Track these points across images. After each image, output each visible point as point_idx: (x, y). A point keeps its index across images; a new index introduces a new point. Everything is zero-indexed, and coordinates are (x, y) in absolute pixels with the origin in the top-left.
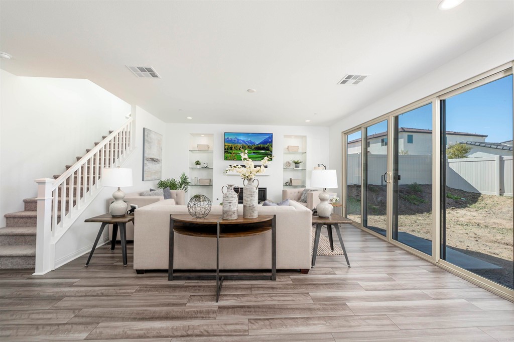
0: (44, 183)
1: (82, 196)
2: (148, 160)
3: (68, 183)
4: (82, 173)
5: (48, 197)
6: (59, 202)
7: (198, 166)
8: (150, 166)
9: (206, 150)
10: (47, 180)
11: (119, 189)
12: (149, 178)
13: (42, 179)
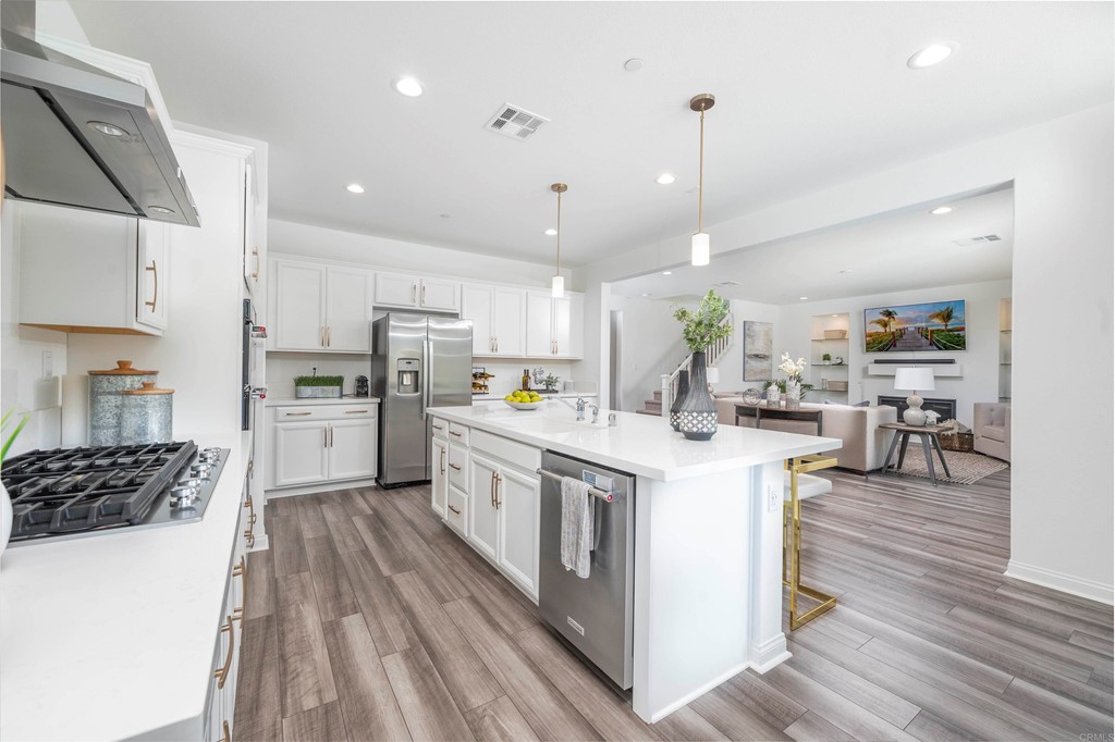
2: (750, 356)
7: (827, 363)
8: (753, 364)
9: (842, 336)
12: (753, 378)
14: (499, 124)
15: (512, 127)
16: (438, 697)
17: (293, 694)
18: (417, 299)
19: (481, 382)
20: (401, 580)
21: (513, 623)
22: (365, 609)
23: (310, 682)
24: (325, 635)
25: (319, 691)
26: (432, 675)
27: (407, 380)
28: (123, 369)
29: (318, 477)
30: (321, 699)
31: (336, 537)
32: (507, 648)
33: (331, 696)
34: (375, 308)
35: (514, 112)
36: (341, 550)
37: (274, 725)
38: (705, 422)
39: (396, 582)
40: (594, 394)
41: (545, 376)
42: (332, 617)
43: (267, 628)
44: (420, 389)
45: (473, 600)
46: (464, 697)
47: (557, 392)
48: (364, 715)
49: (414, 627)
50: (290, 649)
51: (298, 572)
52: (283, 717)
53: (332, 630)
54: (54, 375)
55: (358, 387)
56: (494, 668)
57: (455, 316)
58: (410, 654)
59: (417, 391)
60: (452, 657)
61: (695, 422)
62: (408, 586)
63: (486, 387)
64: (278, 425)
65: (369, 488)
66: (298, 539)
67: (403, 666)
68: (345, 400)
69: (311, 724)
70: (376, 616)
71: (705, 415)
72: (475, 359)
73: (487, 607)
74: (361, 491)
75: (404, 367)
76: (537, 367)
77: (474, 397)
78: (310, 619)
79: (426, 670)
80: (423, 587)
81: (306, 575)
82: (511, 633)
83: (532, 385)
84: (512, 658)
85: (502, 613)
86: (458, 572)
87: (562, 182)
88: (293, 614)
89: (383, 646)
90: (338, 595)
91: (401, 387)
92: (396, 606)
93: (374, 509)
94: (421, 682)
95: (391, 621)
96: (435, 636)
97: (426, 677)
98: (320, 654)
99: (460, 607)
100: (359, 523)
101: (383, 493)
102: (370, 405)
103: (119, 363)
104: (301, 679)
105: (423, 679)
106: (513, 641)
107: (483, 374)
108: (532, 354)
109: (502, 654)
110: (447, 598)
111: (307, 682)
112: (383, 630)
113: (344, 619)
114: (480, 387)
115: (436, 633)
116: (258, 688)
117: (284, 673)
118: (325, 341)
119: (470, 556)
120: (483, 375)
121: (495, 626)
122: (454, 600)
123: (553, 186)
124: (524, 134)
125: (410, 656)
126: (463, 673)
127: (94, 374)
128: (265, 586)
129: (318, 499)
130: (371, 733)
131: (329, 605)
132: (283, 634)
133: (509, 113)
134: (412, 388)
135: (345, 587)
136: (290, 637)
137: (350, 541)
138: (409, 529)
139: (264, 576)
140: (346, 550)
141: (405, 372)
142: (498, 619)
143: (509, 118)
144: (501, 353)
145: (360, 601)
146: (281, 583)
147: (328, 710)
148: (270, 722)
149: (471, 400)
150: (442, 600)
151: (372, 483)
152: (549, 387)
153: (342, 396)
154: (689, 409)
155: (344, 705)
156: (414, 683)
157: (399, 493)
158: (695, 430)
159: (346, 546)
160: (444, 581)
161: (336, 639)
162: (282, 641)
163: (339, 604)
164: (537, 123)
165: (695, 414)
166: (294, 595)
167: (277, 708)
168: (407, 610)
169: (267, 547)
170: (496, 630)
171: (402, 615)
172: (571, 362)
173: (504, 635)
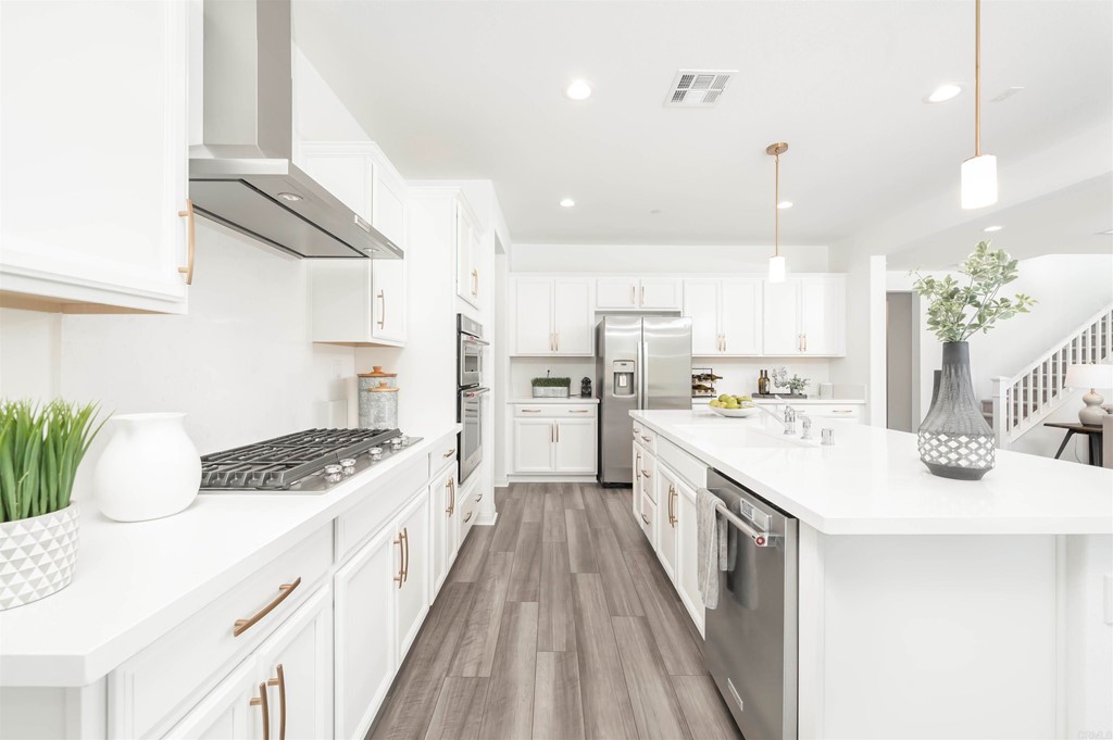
0: (998, 381)
1: (1045, 400)
3: (1025, 384)
4: (1045, 372)
5: (1003, 394)
6: (1016, 405)
10: (1001, 378)
11: (1092, 392)
13: (996, 378)
14: (678, 96)
15: (694, 95)
16: (571, 713)
17: (461, 658)
18: (636, 299)
19: (707, 384)
20: (584, 580)
21: (678, 662)
22: (542, 600)
23: (476, 653)
24: (504, 613)
25: (480, 664)
26: (574, 687)
27: (623, 381)
28: (377, 372)
29: (546, 469)
30: (478, 672)
31: (547, 525)
32: (661, 690)
33: (485, 672)
34: (597, 313)
35: (692, 77)
36: (545, 539)
37: (439, 680)
38: (963, 451)
39: (579, 581)
40: (862, 401)
41: (789, 377)
42: (514, 598)
43: (467, 593)
44: (635, 391)
45: (645, 621)
46: (595, 726)
47: (806, 397)
48: (502, 702)
49: (577, 631)
50: (475, 617)
51: (506, 550)
52: (447, 675)
53: (511, 610)
54: (343, 376)
55: (583, 388)
56: (638, 707)
57: (677, 314)
58: (563, 657)
59: (632, 392)
60: (600, 676)
61: (943, 449)
62: (587, 586)
63: (712, 389)
64: (516, 419)
65: (591, 484)
66: (518, 521)
67: (552, 668)
68: (572, 400)
69: (463, 691)
70: (549, 610)
71: (982, 440)
72: (695, 359)
73: (656, 635)
74: (582, 486)
75: (619, 368)
76: (778, 367)
77: (694, 400)
78: (498, 594)
79: (571, 680)
80: (601, 594)
81: (510, 555)
82: (671, 673)
83: (771, 388)
84: (663, 704)
85: (671, 648)
86: (640, 587)
87: (779, 141)
88: (488, 587)
89: (544, 640)
90: (527, 579)
91: (617, 389)
92: (570, 606)
93: (586, 506)
94: (562, 691)
95: (560, 619)
96: (593, 647)
97: (569, 688)
98: (493, 630)
99: (629, 625)
100: (569, 514)
101: (601, 490)
102: (591, 404)
103: (374, 368)
104: (472, 646)
105: (565, 688)
106: (670, 683)
107: (708, 375)
108: (770, 351)
109: (653, 695)
110: (619, 611)
111: (474, 651)
112: (550, 626)
113: (523, 604)
114: (706, 389)
115: (594, 644)
116: (442, 642)
117: (462, 637)
118: (554, 347)
119: (659, 573)
120: (711, 377)
121: (657, 659)
122: (625, 615)
123: (768, 149)
124: (711, 97)
125: (562, 659)
126: (604, 699)
127: (361, 376)
128: (480, 556)
129: (545, 488)
130: (501, 722)
131: (517, 587)
132: (475, 602)
133: (686, 80)
134: (628, 390)
135: (535, 573)
136: (479, 607)
137: (555, 532)
138: (610, 530)
139: (482, 548)
140: (550, 540)
141: (620, 373)
142: (664, 651)
143: (688, 86)
144: (729, 352)
145: (542, 590)
146: (491, 557)
147: (479, 682)
148: (437, 677)
149: (692, 404)
150: (613, 612)
151: (595, 480)
152: (795, 390)
153: (569, 396)
154: (933, 429)
155: (492, 684)
156: (555, 689)
157: (614, 493)
158: (943, 461)
159: (551, 536)
160: (623, 592)
161: (510, 620)
162: (472, 608)
163: (525, 589)
164: (722, 81)
165: (943, 437)
166: (495, 571)
167: (446, 666)
168: (578, 613)
169: (493, 523)
170: (656, 664)
171: (572, 616)
172: (831, 360)
173: (662, 673)
